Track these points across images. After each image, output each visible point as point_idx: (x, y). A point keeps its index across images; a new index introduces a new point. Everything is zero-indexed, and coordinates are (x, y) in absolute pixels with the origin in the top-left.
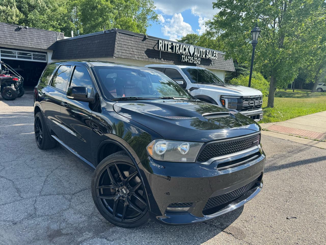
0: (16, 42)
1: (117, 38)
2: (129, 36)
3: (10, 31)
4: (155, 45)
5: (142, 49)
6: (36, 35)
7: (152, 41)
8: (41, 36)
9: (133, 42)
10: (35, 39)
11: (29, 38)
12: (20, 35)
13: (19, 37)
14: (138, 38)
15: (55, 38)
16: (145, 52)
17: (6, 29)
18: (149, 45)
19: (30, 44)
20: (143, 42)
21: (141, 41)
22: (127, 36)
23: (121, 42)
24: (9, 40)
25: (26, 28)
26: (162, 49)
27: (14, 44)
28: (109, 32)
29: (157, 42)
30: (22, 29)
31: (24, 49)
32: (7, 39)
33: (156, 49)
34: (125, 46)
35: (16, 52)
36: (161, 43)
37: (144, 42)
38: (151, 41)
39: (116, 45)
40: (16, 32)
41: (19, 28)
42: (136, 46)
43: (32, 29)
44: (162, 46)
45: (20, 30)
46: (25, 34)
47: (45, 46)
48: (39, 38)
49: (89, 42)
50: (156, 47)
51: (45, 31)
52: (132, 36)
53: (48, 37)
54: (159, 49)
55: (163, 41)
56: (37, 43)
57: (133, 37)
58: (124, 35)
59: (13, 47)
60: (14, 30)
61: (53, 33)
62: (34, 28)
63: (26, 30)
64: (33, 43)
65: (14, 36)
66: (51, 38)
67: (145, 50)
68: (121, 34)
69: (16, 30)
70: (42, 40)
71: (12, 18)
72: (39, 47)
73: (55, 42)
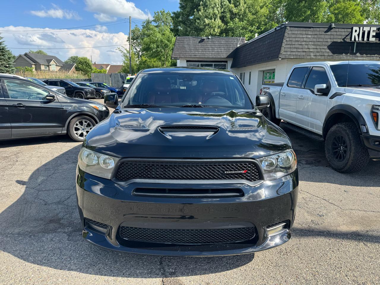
0: (198, 54)
1: (286, 34)
2: (305, 29)
3: (195, 44)
4: (347, 36)
5: (324, 43)
6: (217, 44)
7: (343, 30)
8: (222, 45)
9: (310, 36)
10: (216, 48)
11: (210, 48)
12: (203, 46)
13: (201, 48)
14: (318, 29)
15: (236, 45)
16: (327, 47)
17: (191, 42)
18: (335, 37)
19: (210, 55)
20: (326, 33)
21: (323, 33)
22: (302, 29)
23: (291, 39)
24: (193, 52)
25: (209, 38)
26: (357, 39)
27: (197, 57)
28: (279, 28)
29: (350, 30)
30: (205, 40)
31: (206, 60)
32: (192, 52)
33: (348, 40)
34: (297, 43)
35: (199, 64)
36: (356, 31)
37: (329, 33)
38: (340, 30)
39: (283, 44)
40: (200, 44)
41: (202, 39)
42: (315, 40)
43: (214, 38)
44: (359, 35)
45: (203, 41)
46: (207, 44)
47: (224, 55)
48: (220, 47)
49: (261, 44)
50: (349, 37)
51: (226, 39)
52: (310, 28)
53: (229, 45)
54: (353, 39)
55: (360, 28)
56: (217, 53)
57: (312, 29)
58: (297, 29)
59: (197, 60)
60: (198, 42)
61: (234, 39)
62: (216, 38)
63: (208, 40)
64: (213, 53)
65: (198, 48)
66: (232, 45)
67: (329, 44)
68: (292, 29)
69: (200, 42)
70: (223, 49)
71: (214, 30)
72: (219, 57)
73: (235, 48)
